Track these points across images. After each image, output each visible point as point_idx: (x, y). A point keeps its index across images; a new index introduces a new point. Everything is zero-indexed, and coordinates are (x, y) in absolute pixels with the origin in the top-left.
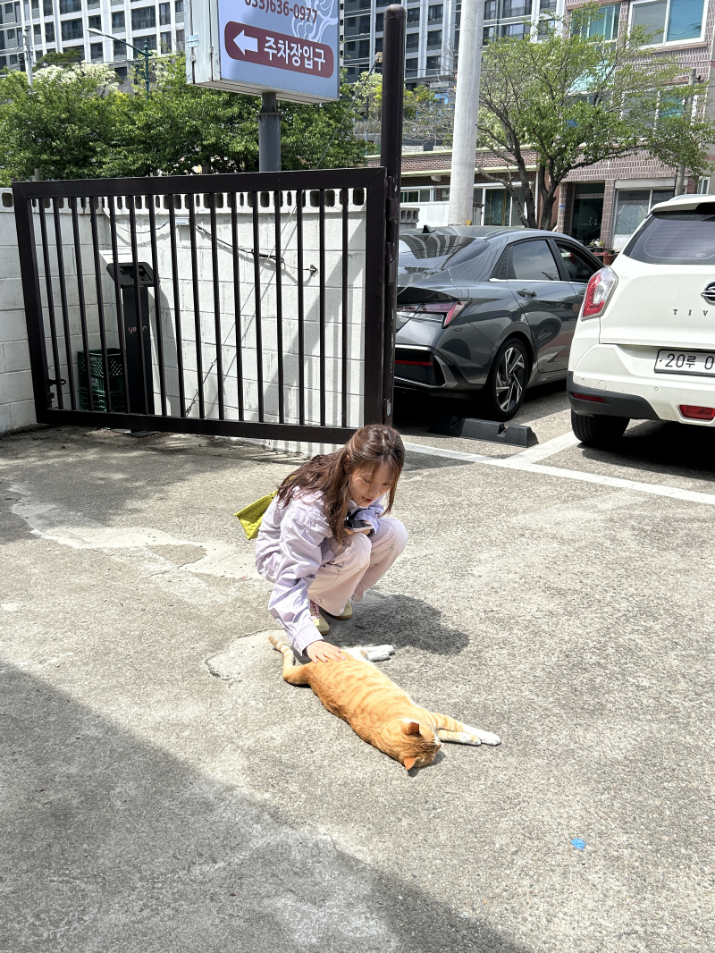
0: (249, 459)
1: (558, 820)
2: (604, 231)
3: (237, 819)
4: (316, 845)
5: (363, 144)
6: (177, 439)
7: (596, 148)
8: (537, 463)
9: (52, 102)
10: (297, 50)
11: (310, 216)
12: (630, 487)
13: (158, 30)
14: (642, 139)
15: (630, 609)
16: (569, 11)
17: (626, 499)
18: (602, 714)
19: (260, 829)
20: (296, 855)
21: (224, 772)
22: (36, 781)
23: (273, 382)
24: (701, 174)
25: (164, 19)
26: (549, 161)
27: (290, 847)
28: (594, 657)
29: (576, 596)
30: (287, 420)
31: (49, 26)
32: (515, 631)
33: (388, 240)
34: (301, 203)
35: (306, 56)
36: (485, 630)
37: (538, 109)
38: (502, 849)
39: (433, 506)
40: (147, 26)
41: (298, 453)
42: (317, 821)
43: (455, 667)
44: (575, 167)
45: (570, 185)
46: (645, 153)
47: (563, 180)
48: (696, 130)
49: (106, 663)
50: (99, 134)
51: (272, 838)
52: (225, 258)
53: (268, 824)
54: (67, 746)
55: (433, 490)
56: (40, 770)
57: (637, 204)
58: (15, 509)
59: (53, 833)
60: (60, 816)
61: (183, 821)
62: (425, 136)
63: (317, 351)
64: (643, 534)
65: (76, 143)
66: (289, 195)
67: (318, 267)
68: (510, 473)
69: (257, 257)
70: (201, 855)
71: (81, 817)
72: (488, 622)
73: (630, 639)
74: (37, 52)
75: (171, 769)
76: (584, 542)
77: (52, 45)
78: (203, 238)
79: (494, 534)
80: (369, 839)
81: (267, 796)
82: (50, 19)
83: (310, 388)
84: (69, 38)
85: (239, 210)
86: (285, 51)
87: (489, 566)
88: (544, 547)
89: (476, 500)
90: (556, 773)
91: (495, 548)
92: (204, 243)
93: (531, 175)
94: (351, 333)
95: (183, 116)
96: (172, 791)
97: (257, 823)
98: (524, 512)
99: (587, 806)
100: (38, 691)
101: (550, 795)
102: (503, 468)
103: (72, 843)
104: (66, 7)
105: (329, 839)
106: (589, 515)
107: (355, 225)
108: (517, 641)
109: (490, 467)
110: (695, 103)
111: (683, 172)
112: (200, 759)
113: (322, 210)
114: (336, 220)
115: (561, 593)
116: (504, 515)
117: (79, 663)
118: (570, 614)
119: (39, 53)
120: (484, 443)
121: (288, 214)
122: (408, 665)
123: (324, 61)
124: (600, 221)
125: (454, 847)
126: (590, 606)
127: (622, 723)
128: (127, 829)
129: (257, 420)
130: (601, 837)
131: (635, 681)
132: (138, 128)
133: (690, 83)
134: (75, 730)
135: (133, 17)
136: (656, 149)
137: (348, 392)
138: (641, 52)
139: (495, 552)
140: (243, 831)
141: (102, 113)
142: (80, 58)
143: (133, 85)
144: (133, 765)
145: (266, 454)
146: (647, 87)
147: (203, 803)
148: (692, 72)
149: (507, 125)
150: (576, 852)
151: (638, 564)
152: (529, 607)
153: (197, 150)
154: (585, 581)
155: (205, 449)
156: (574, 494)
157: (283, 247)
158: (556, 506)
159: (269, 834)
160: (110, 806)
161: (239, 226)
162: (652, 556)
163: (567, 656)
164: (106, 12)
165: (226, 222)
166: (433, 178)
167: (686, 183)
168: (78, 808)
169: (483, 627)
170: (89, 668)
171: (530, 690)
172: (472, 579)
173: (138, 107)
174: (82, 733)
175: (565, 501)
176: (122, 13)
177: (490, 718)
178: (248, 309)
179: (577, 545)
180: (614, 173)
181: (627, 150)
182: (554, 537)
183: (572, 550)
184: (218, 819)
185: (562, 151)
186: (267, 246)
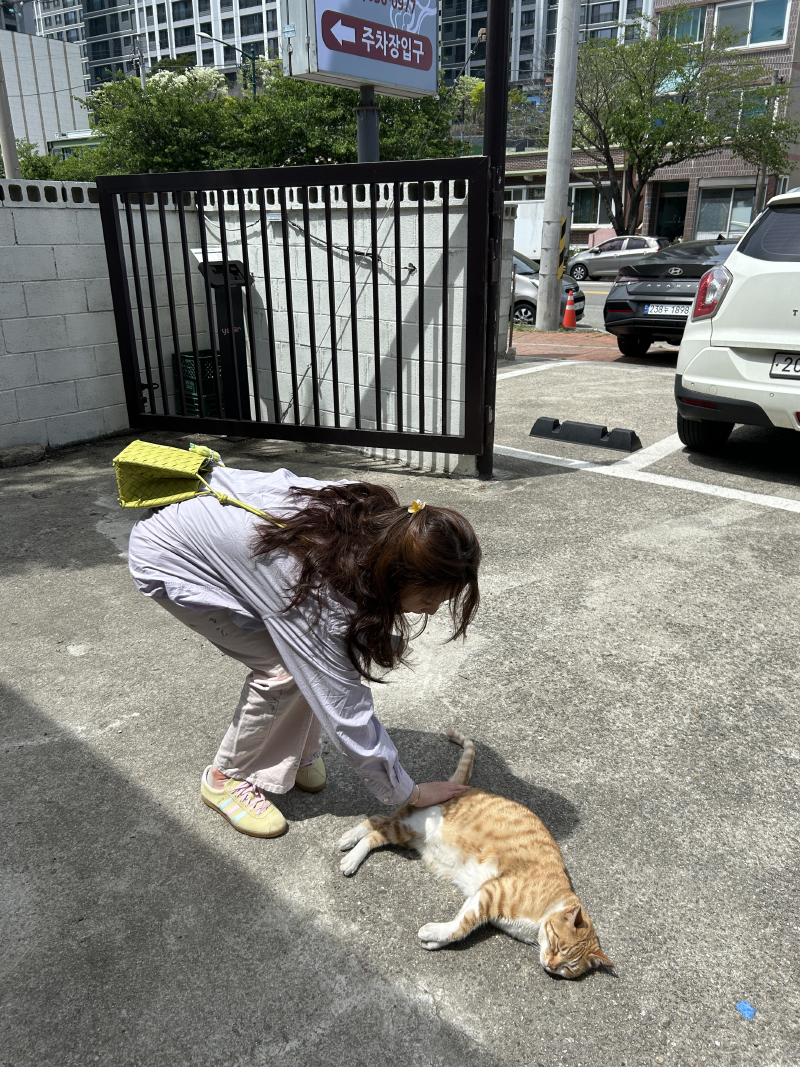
0: (346, 466)
1: (717, 969)
2: (687, 229)
3: (317, 965)
4: (415, 1010)
5: (459, 144)
6: (273, 444)
7: (682, 147)
8: (643, 470)
9: (164, 105)
10: (395, 42)
11: (409, 211)
12: (742, 498)
13: (265, 36)
14: (727, 138)
15: (763, 651)
16: (657, 13)
17: (742, 514)
18: (749, 801)
19: (344, 983)
20: (389, 1028)
21: (304, 890)
22: (74, 904)
23: (371, 386)
24: (781, 173)
25: (271, 26)
26: (637, 160)
27: (382, 1013)
28: (731, 718)
29: (701, 634)
30: (385, 426)
31: (163, 33)
32: (638, 683)
33: (490, 236)
34: (398, 196)
35: (405, 47)
36: (604, 680)
37: (628, 109)
38: (650, 1019)
39: (538, 522)
40: (255, 33)
41: (397, 460)
42: (417, 971)
43: (575, 734)
44: (662, 166)
45: (656, 184)
46: (729, 152)
47: (650, 179)
48: (777, 129)
49: (177, 727)
50: (210, 137)
51: (359, 997)
52: (319, 256)
53: (354, 975)
54: (119, 849)
55: (537, 502)
56: (82, 887)
57: (720, 202)
58: (101, 527)
59: (85, 991)
60: (98, 961)
61: (249, 970)
62: (519, 137)
63: (416, 354)
64: (764, 555)
65: (187, 145)
66: (386, 188)
67: (417, 266)
68: (616, 481)
69: (353, 256)
70: (268, 1028)
71: (123, 964)
72: (607, 670)
73: (768, 693)
74: (152, 59)
75: (239, 885)
76: (702, 565)
77: (165, 52)
78: (297, 235)
79: (605, 555)
80: (480, 1000)
81: (354, 927)
82: (164, 26)
83: (409, 393)
84: (182, 45)
85: (334, 205)
86: (383, 43)
87: (603, 595)
88: (660, 571)
89: (583, 514)
90: (705, 891)
91: (607, 573)
92: (296, 240)
93: (619, 174)
94: (451, 335)
95: (289, 119)
96: (239, 921)
97: (342, 972)
98: (635, 528)
99: (750, 947)
100: (94, 767)
101: (701, 929)
102: (608, 476)
103: (107, 1008)
104: (179, 14)
105: (431, 1001)
106: (704, 533)
107: (455, 220)
108: (641, 696)
109: (594, 475)
110: (777, 103)
111: (764, 171)
112: (275, 870)
113: (421, 204)
114: (435, 215)
115: (683, 631)
116: (614, 532)
117: (145, 728)
118: (696, 658)
119: (154, 60)
120: (586, 447)
121: (385, 208)
122: (521, 730)
123: (422, 53)
124: (683, 219)
125: (588, 1014)
126: (718, 649)
127: (776, 815)
128: (180, 985)
129: (354, 427)
130: (773, 999)
131: (782, 752)
132: (246, 131)
133: (773, 84)
134: (132, 824)
135: (241, 25)
136: (739, 147)
137: (448, 397)
138: (726, 54)
139: (608, 578)
140: (323, 985)
141: (213, 115)
142: (193, 63)
143: (243, 89)
144: (194, 878)
145: (364, 460)
146: (732, 88)
147: (277, 939)
148: (774, 74)
149: (598, 125)
150: (744, 1023)
151: (764, 593)
152: (650, 649)
153: (302, 151)
154: (711, 615)
155: (301, 455)
156: (688, 508)
157: (379, 244)
158: (668, 522)
159: (355, 992)
160: (161, 945)
161: (334, 223)
162: (778, 583)
163: (701, 717)
164: (216, 20)
165: (320, 218)
166: (526, 178)
167: (766, 181)
168: (121, 948)
169: (601, 676)
170: (154, 735)
171: (663, 766)
172: (586, 612)
173: (246, 110)
174: (138, 829)
175: (677, 516)
176: (231, 20)
177: (619, 807)
178: (343, 310)
179: (695, 568)
180: (697, 172)
181: (711, 148)
182: (669, 560)
183: (690, 575)
184: (293, 965)
185: (649, 150)
186: (363, 243)
